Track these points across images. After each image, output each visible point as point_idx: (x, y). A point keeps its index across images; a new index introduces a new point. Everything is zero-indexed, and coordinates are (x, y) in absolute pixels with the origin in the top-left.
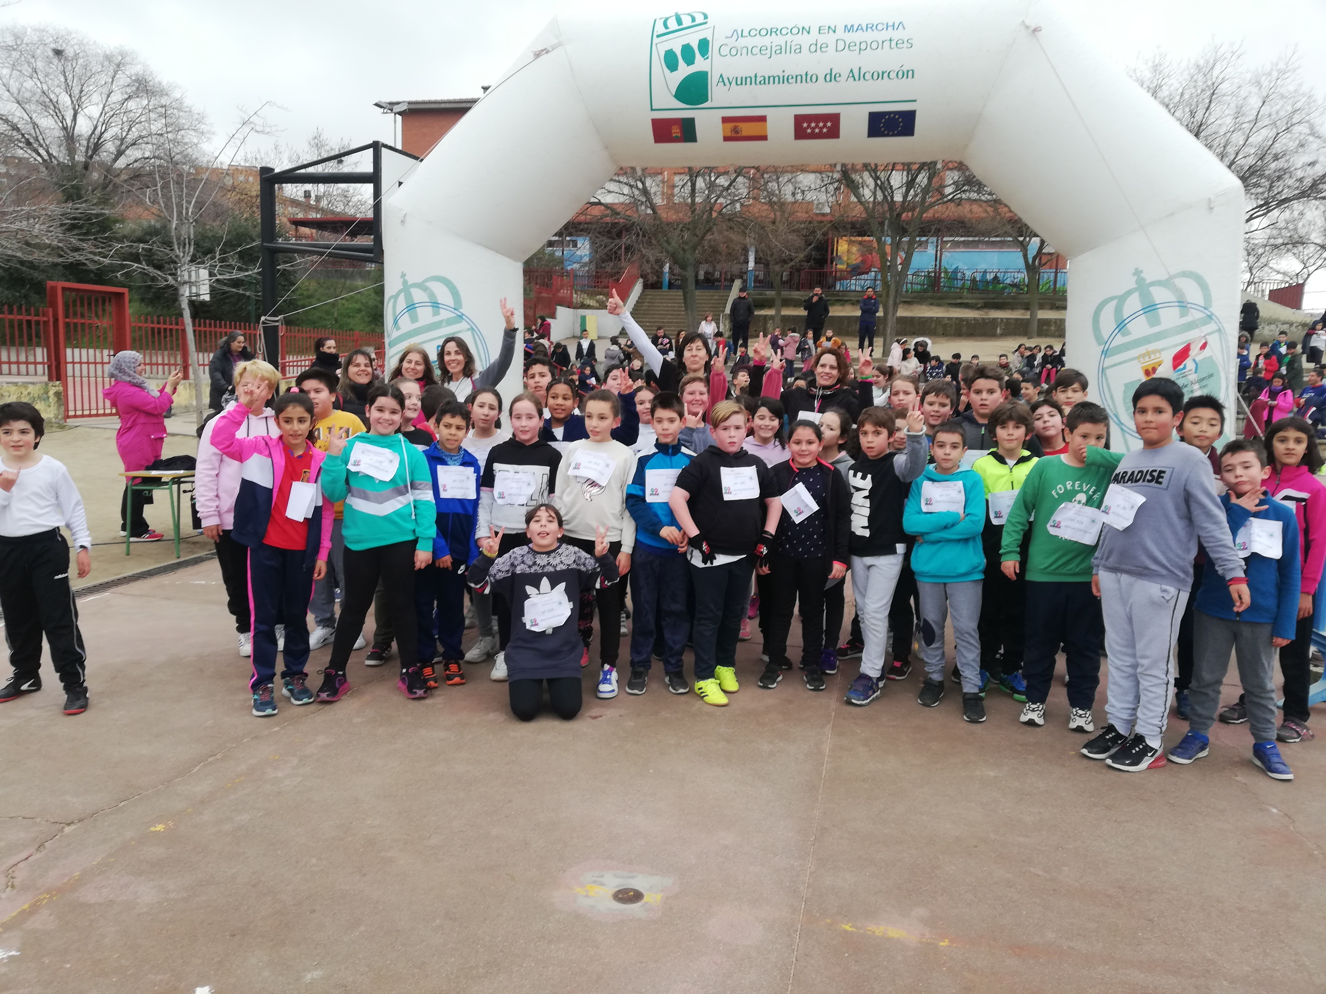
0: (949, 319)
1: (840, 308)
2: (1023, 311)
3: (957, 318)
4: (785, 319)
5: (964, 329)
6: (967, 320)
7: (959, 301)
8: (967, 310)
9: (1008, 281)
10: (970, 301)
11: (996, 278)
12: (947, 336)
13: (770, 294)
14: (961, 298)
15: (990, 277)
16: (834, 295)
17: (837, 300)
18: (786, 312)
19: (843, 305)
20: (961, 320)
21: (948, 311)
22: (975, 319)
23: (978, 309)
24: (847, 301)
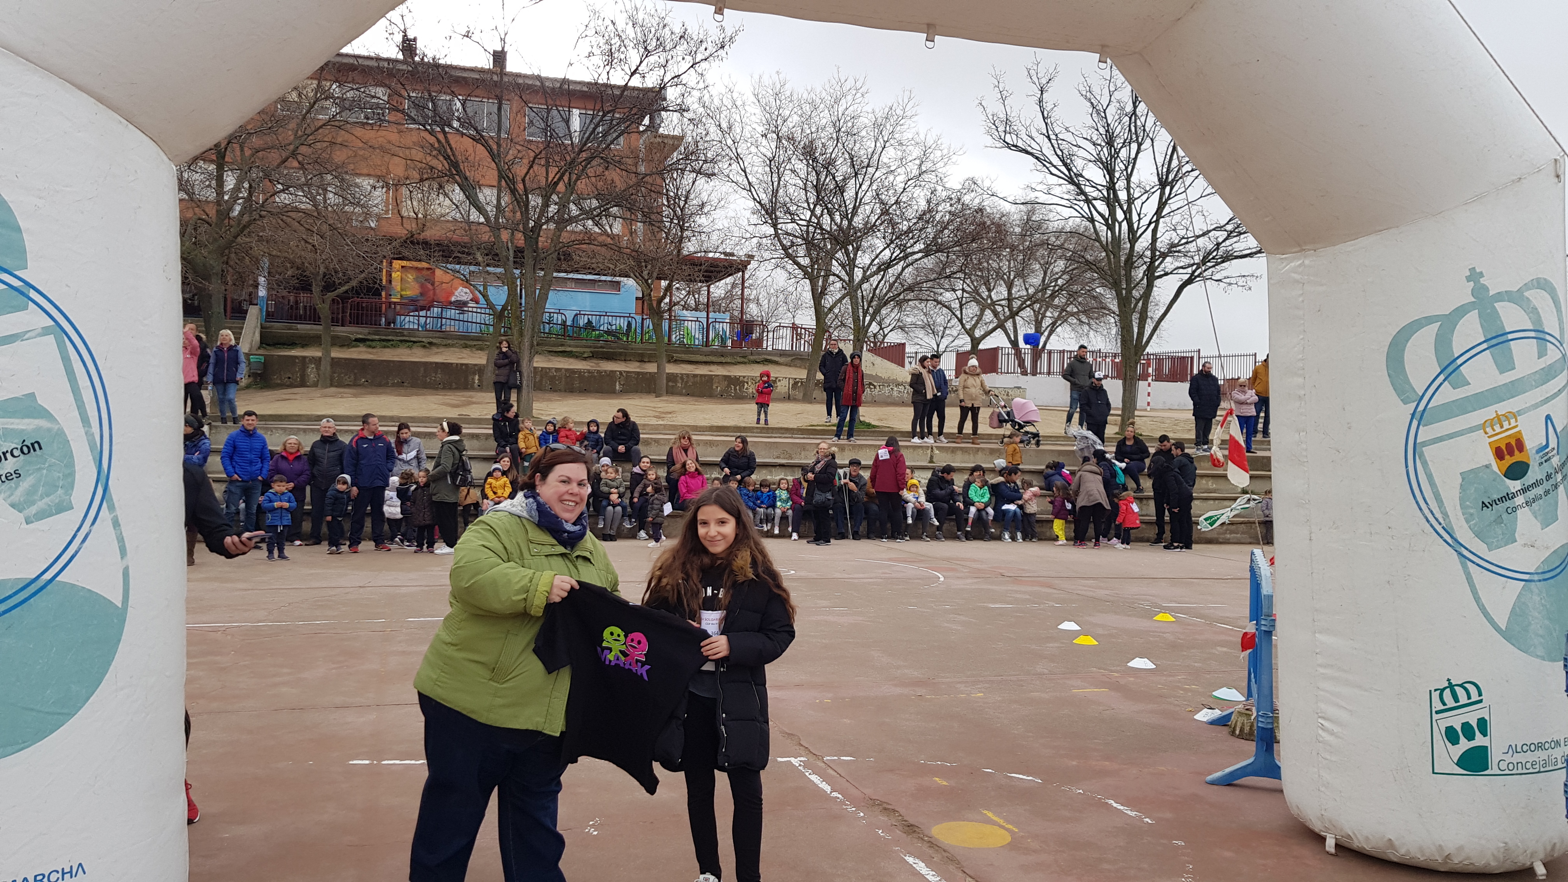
0: (557, 370)
1: (407, 351)
2: (638, 364)
3: (567, 370)
4: (335, 362)
5: (577, 384)
6: (579, 372)
7: (561, 349)
8: (571, 360)
9: (605, 328)
10: (574, 350)
11: (589, 322)
12: (555, 391)
13: (304, 328)
14: (562, 345)
15: (583, 321)
16: (397, 334)
17: (401, 341)
18: (337, 353)
19: (410, 347)
20: (572, 371)
21: (549, 361)
22: (589, 371)
23: (585, 359)
24: (414, 342)
